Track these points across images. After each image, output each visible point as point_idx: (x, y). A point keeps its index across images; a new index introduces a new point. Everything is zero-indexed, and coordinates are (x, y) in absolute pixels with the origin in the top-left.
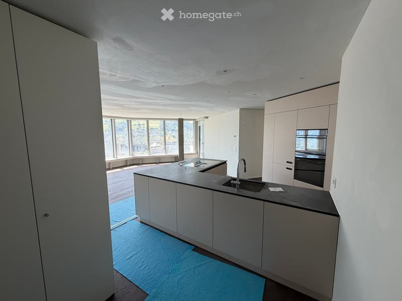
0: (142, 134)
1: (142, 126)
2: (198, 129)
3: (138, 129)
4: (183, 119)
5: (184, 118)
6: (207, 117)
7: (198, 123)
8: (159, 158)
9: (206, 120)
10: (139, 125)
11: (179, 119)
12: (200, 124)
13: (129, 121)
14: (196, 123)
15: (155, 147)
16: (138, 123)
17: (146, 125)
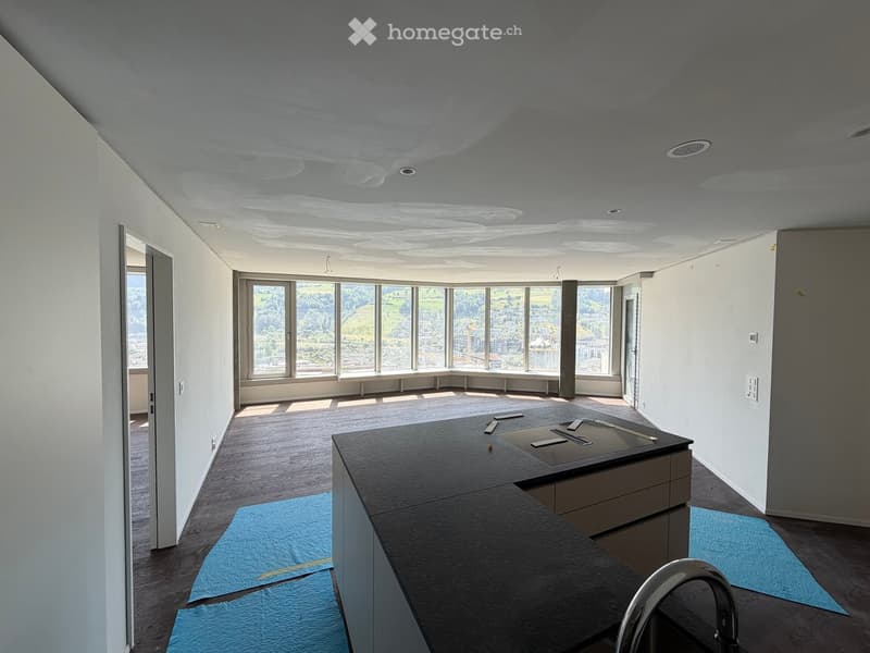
0: (514, 318)
1: (514, 302)
2: (623, 310)
3: (505, 307)
4: (576, 281)
5: (579, 279)
6: (651, 274)
7: (625, 292)
8: (509, 379)
9: (646, 281)
10: (509, 299)
11: (564, 282)
12: (631, 295)
13: (449, 290)
14: (619, 291)
15: (540, 347)
16: (506, 296)
17: (523, 300)
